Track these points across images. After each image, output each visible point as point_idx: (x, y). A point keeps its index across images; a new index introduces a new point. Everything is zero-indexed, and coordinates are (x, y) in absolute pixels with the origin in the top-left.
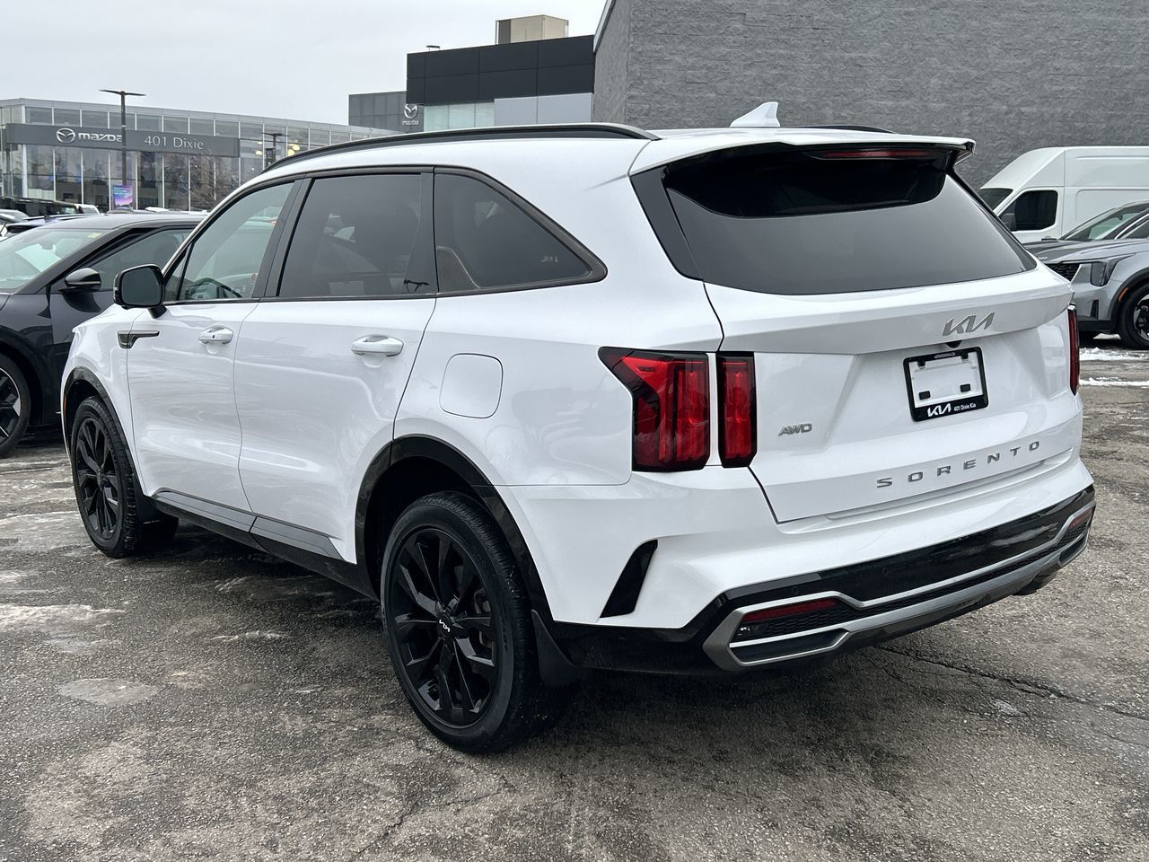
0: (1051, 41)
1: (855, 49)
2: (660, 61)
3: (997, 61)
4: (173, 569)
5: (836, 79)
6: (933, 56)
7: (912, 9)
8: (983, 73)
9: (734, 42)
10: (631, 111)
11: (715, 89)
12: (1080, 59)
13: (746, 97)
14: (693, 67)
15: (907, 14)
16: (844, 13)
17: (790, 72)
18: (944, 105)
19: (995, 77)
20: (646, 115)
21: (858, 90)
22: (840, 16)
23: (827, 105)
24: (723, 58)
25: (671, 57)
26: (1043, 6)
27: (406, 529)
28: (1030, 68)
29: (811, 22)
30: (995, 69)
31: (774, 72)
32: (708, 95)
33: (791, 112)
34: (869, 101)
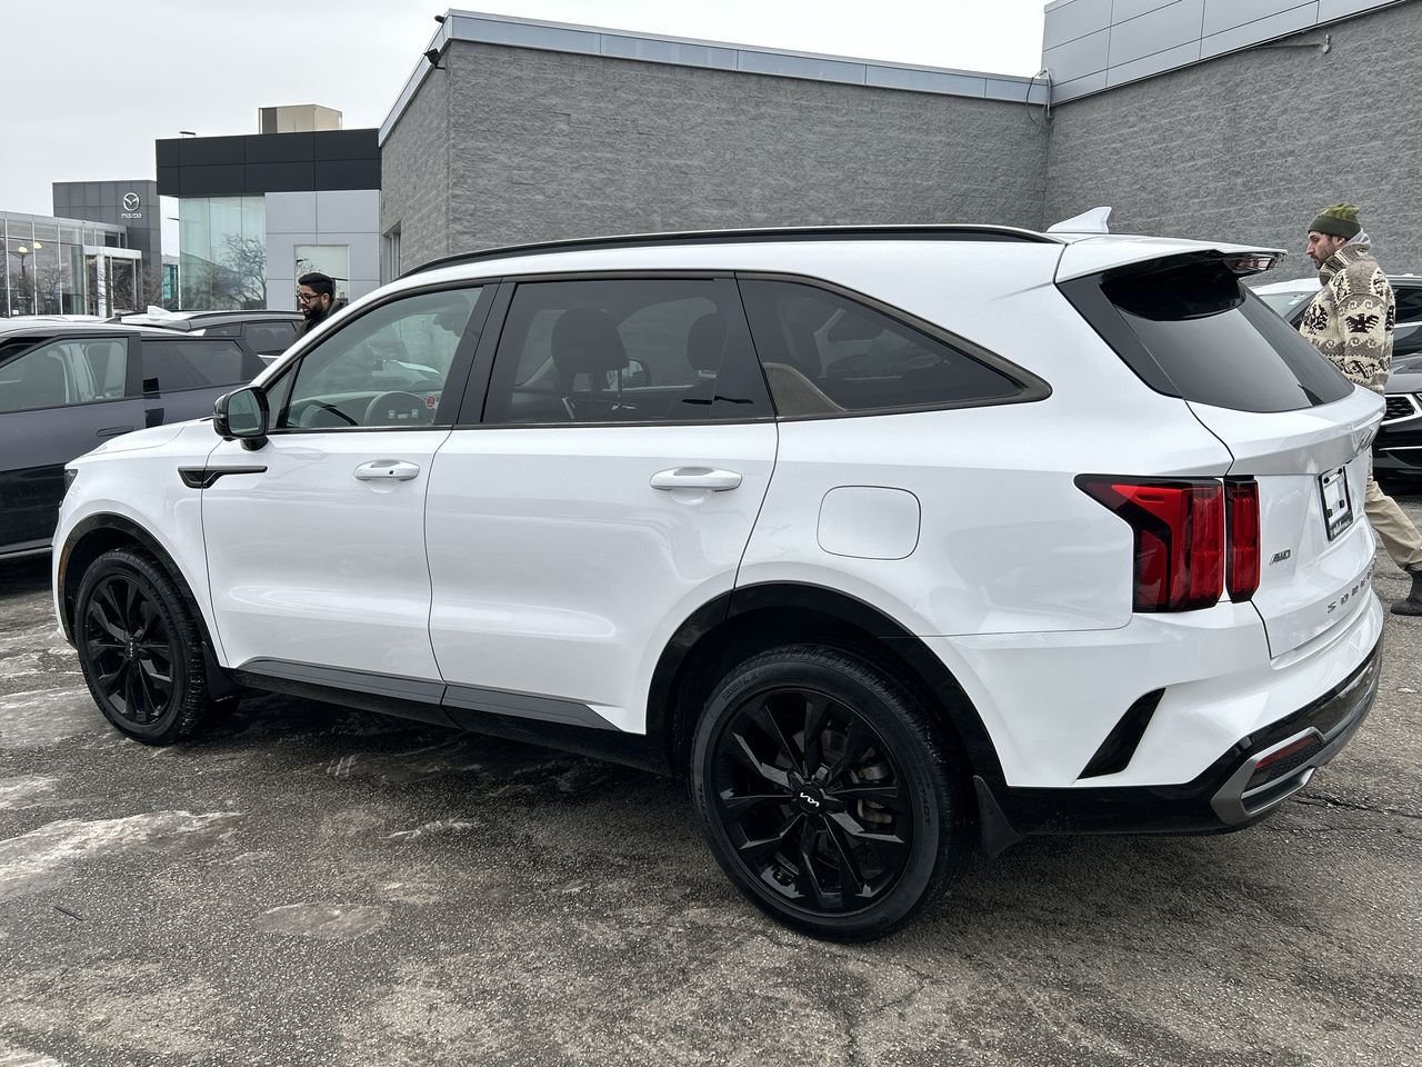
0: (860, 155)
1: (680, 156)
2: (484, 159)
3: (813, 173)
4: (246, 753)
5: (664, 186)
6: (753, 166)
7: (733, 119)
8: (801, 184)
9: (560, 143)
10: (455, 211)
11: (542, 192)
12: (886, 174)
13: (575, 201)
14: (519, 168)
15: (728, 123)
16: (668, 119)
17: (617, 177)
18: (765, 215)
19: (812, 189)
20: (471, 215)
21: (685, 198)
22: (664, 121)
23: (655, 211)
24: (549, 159)
25: (495, 156)
26: (852, 121)
27: (746, 691)
28: (843, 181)
29: (636, 126)
30: (811, 181)
31: (602, 176)
32: (537, 197)
33: (620, 218)
34: (695, 209)
